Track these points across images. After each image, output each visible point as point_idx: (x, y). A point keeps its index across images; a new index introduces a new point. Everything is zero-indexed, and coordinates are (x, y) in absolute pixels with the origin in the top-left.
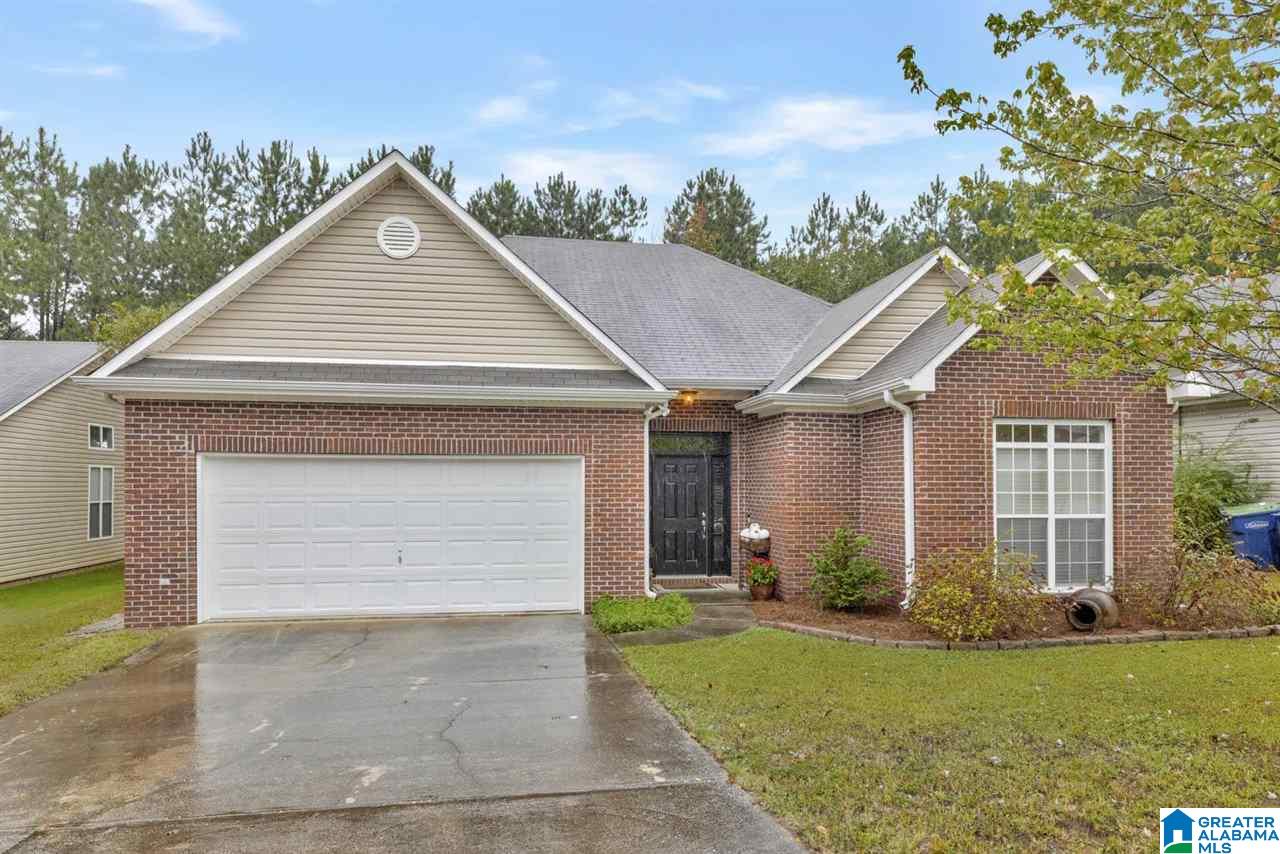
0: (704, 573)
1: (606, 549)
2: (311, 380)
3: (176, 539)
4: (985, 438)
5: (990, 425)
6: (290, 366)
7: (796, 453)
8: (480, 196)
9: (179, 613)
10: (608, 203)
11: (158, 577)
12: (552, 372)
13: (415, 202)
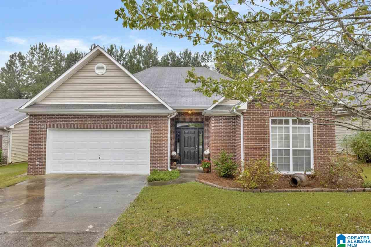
0: (196, 164)
1: (156, 156)
2: (75, 108)
3: (41, 151)
4: (267, 124)
5: (269, 119)
6: (70, 105)
7: (215, 128)
8: (165, 56)
9: (41, 171)
10: (200, 56)
11: (36, 161)
12: (141, 105)
13: (105, 59)
